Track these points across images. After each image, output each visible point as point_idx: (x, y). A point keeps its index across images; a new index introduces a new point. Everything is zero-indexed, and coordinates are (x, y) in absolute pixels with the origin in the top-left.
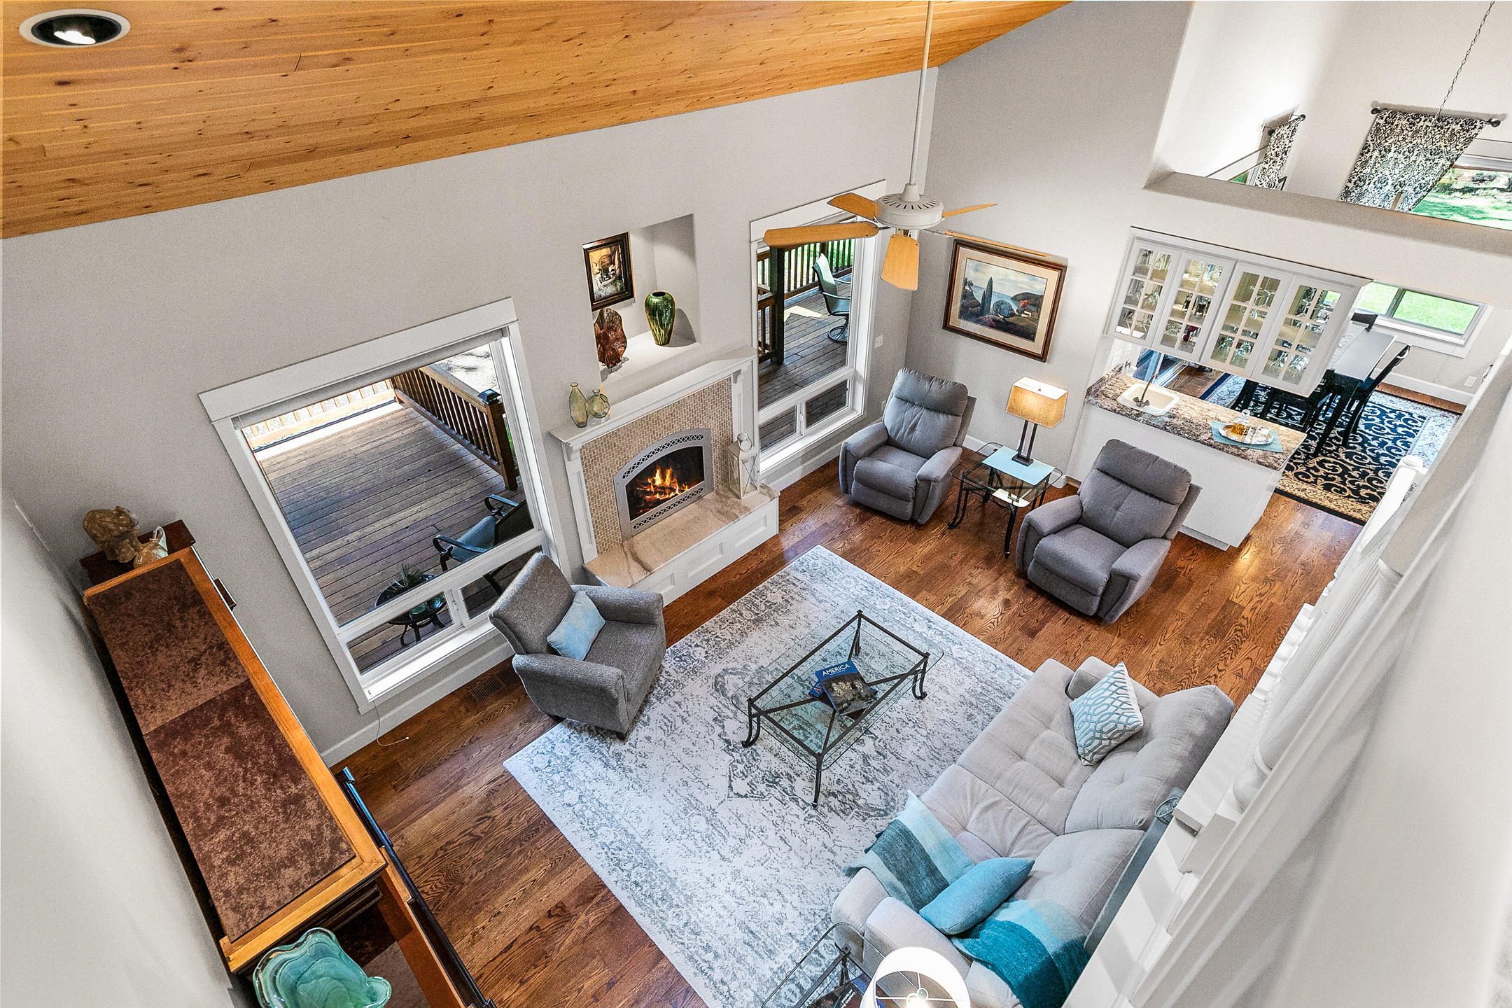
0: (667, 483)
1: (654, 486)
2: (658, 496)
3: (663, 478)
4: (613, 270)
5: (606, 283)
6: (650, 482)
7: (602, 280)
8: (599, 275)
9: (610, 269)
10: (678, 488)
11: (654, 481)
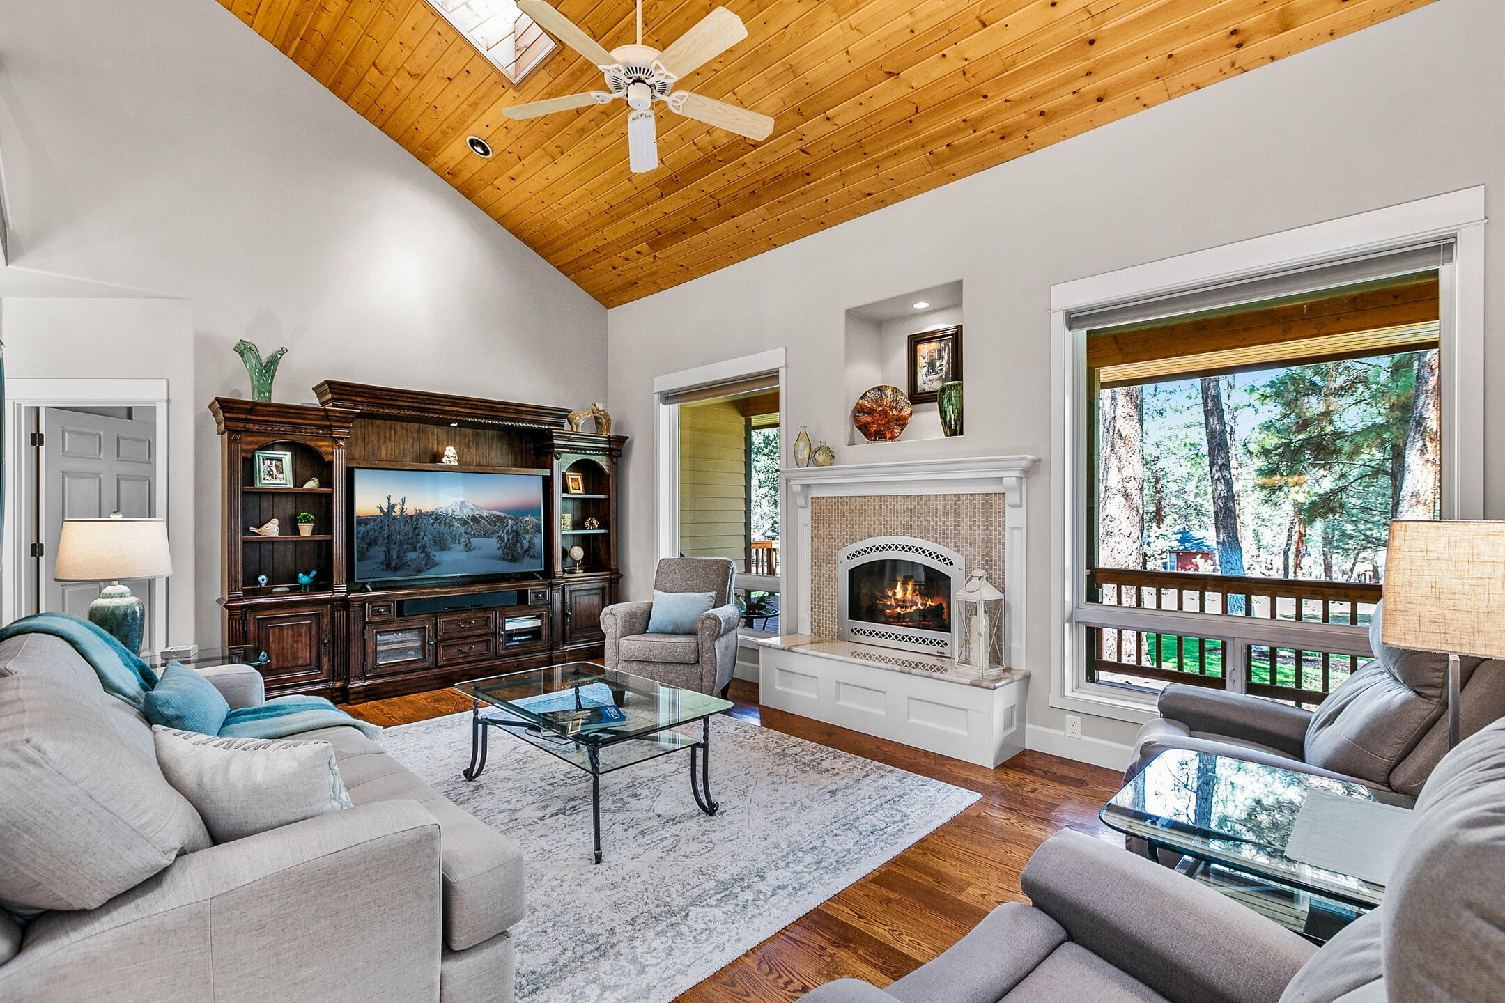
0: (909, 596)
1: (895, 600)
2: (898, 610)
3: (905, 590)
4: (941, 365)
5: (932, 377)
6: (890, 595)
7: (928, 374)
8: (926, 369)
9: (938, 364)
10: (920, 602)
11: (894, 594)
